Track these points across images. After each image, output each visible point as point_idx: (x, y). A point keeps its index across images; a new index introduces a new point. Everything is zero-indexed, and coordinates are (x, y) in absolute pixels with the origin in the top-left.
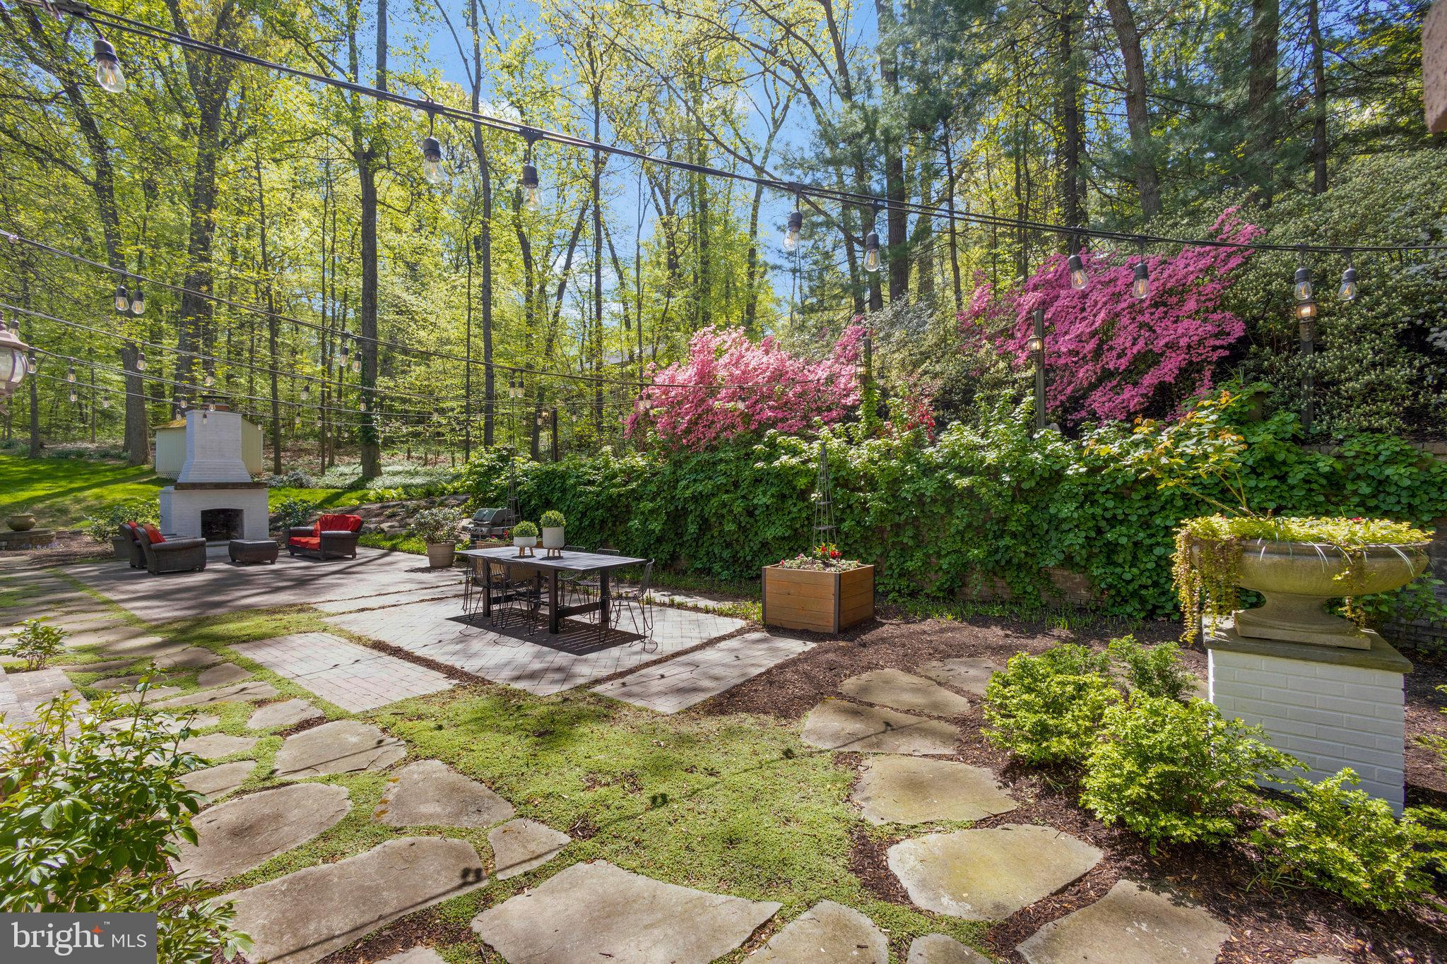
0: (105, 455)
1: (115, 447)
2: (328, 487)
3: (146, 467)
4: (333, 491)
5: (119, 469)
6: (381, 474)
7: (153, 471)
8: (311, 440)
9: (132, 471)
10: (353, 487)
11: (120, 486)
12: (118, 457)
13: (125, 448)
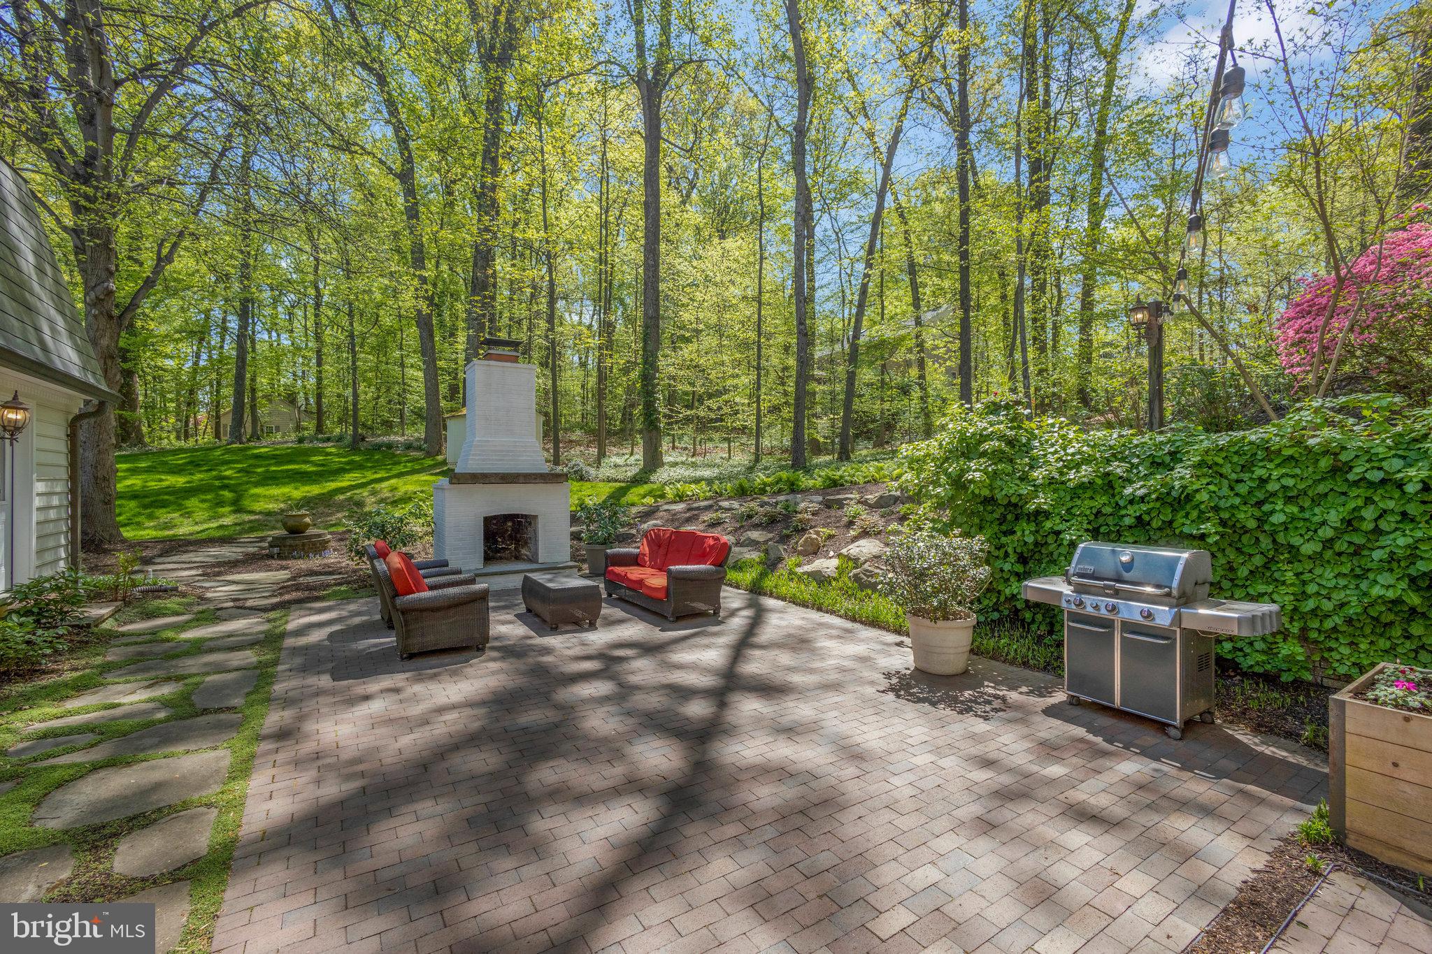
0: (409, 447)
1: (418, 439)
2: (609, 480)
3: (440, 458)
4: (618, 485)
5: (417, 460)
6: (663, 464)
7: (444, 463)
8: (578, 432)
9: (429, 462)
10: (637, 481)
11: (415, 477)
12: (419, 449)
13: (426, 441)
